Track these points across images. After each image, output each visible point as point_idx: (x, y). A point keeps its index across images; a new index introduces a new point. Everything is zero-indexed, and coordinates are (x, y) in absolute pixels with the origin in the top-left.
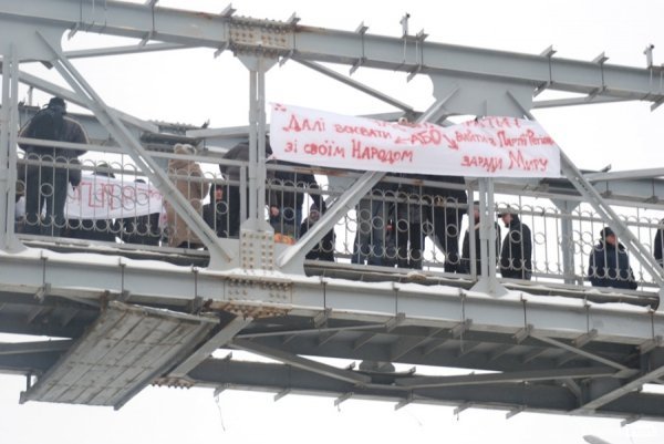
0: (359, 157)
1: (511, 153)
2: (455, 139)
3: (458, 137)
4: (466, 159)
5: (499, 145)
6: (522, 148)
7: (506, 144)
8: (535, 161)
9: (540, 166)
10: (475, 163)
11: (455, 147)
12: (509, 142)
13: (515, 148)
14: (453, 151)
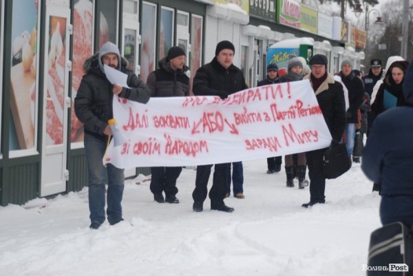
0: (170, 153)
1: (283, 127)
2: (234, 123)
3: (237, 119)
4: (247, 142)
5: (272, 119)
6: (292, 121)
7: (278, 118)
8: (306, 133)
9: (312, 138)
10: (256, 145)
11: (235, 132)
12: (280, 116)
13: (286, 121)
14: (235, 135)
